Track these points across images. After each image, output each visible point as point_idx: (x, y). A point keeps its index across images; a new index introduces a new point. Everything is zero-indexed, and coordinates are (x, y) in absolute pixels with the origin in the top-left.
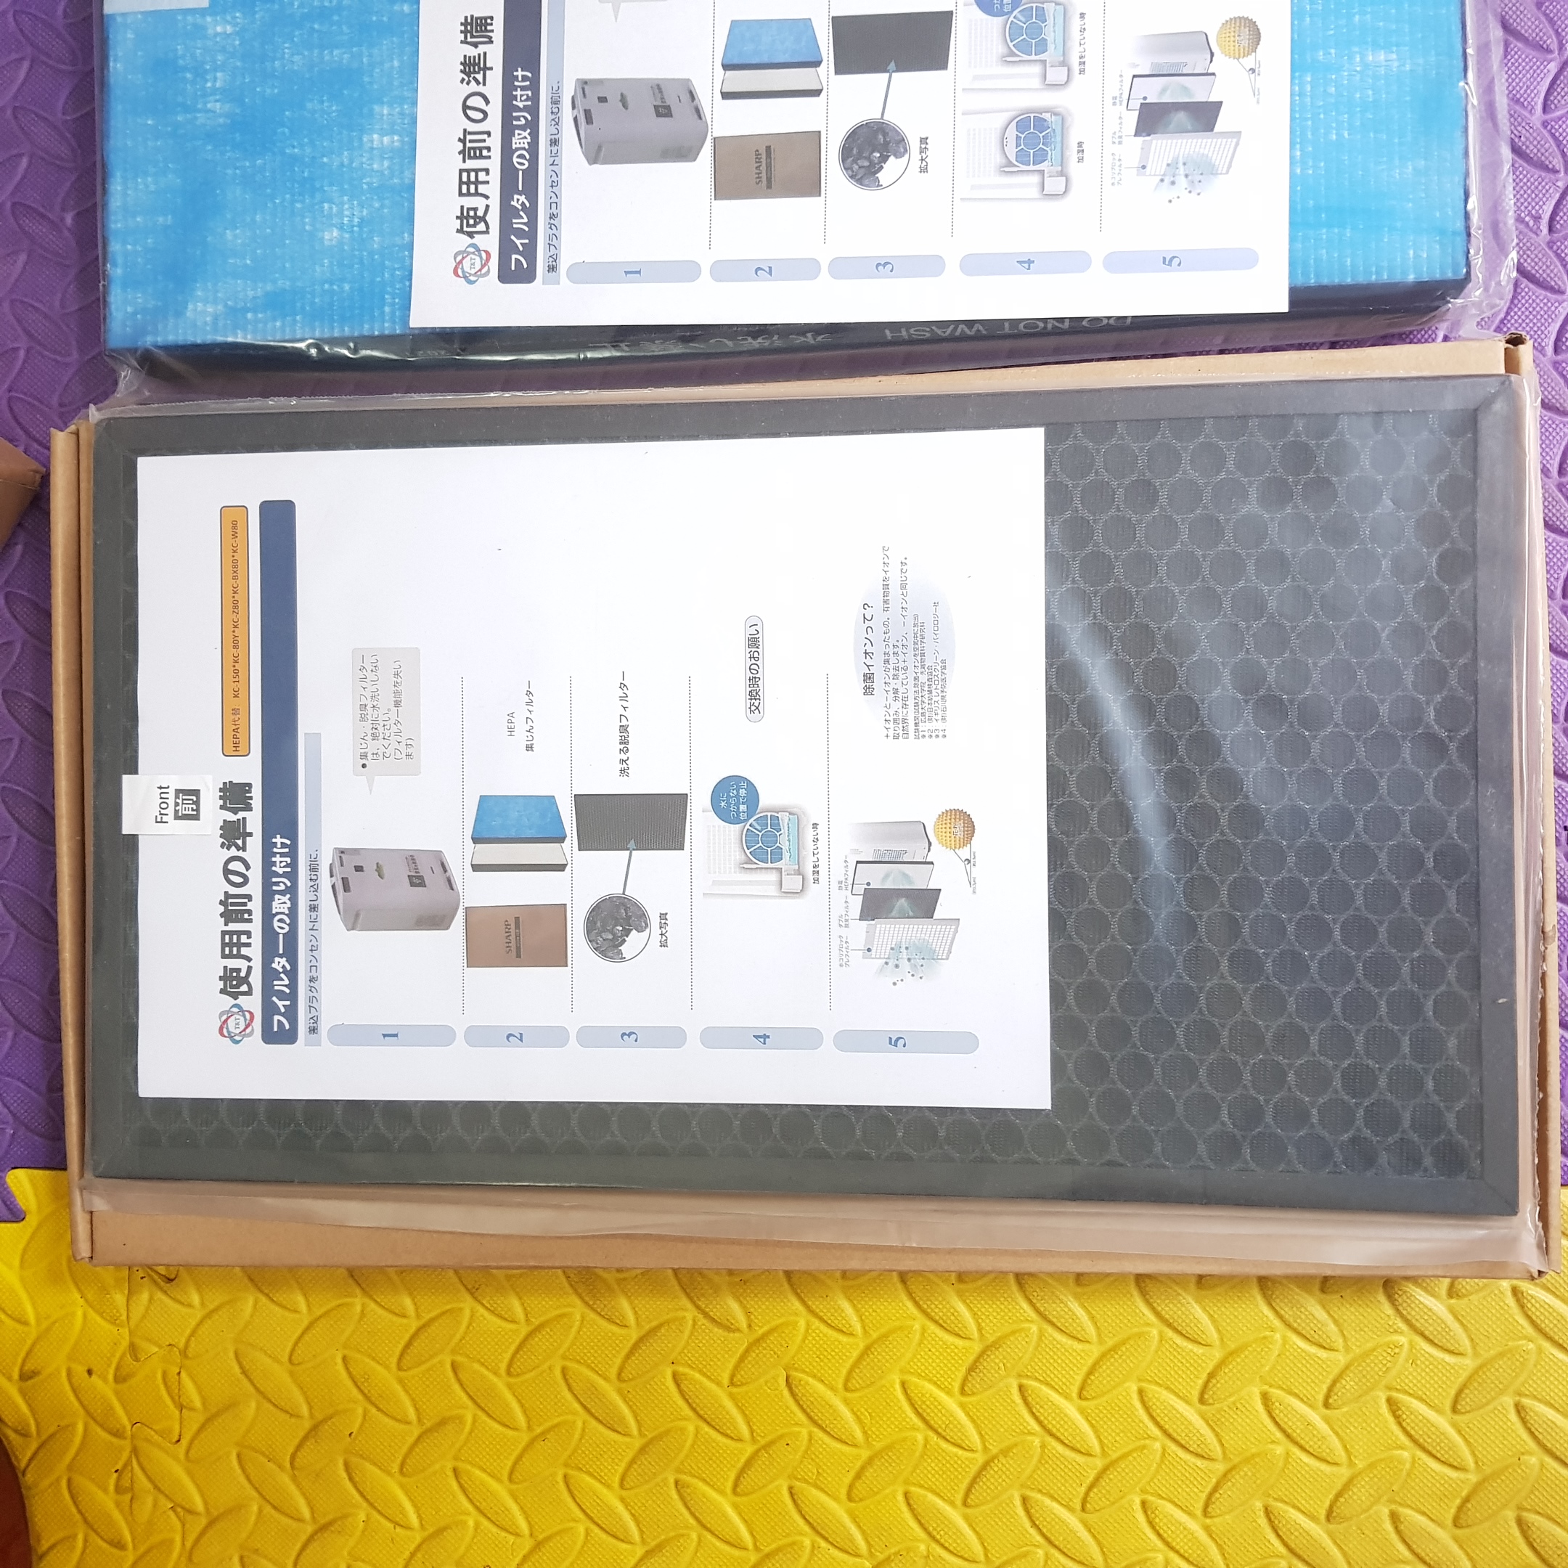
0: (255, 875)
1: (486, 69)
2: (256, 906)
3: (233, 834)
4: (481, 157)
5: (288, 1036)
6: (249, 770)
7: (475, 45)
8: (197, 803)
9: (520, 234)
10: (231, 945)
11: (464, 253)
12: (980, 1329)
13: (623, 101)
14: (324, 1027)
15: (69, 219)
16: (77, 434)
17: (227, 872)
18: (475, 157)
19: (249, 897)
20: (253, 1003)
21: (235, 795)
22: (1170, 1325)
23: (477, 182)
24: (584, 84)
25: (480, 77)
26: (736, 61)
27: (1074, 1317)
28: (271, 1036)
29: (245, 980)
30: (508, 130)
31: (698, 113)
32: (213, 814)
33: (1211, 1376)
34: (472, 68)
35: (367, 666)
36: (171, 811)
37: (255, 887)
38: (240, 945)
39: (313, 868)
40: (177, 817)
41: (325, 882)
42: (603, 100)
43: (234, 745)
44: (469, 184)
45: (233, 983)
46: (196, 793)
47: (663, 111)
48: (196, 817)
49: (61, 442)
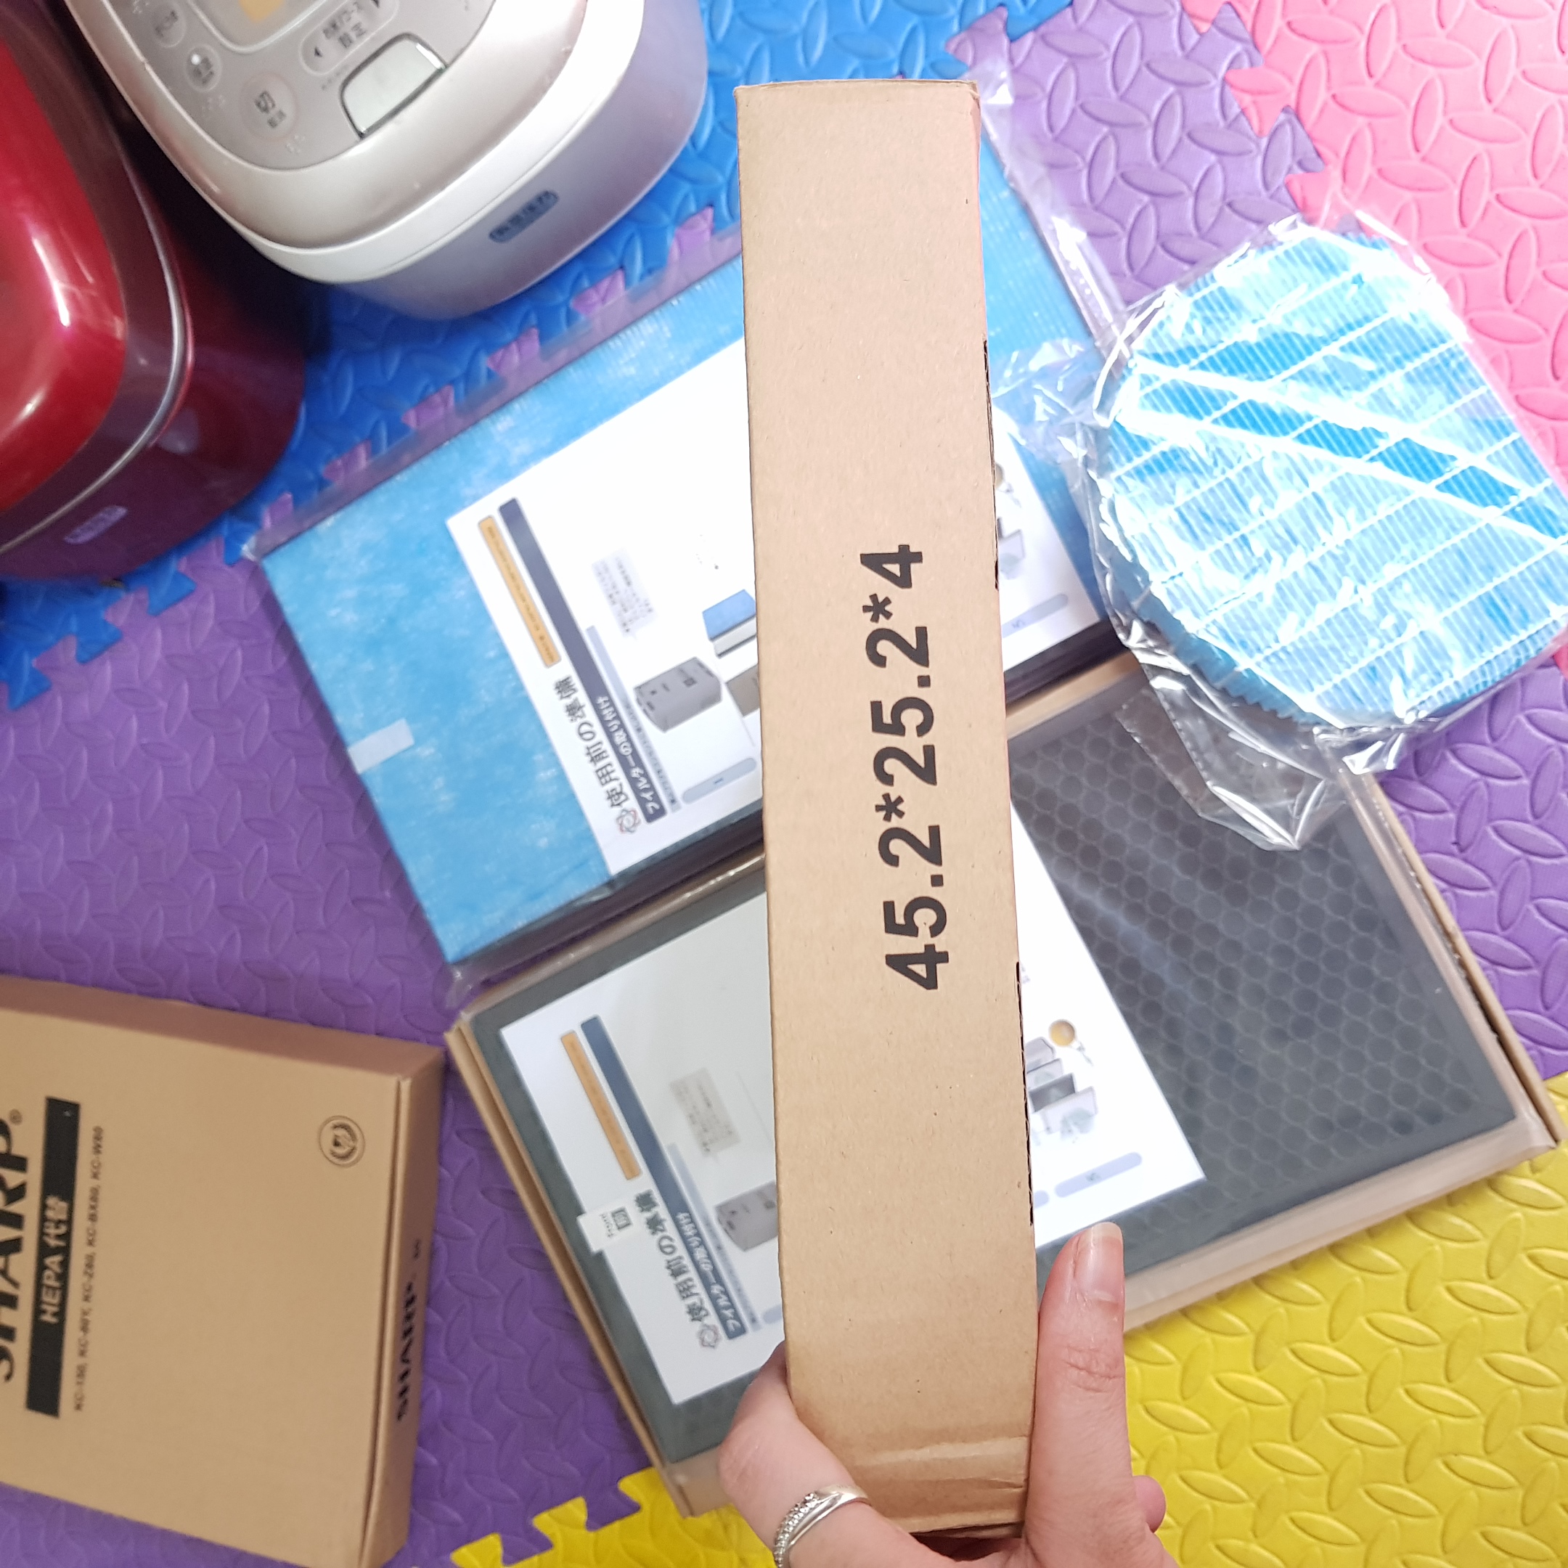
0: (678, 1243)
1: (580, 708)
2: (687, 1261)
3: (654, 1224)
4: (603, 758)
5: (741, 1331)
6: (645, 1183)
7: (568, 696)
8: (626, 1216)
9: (646, 790)
10: (685, 1291)
11: (621, 817)
12: (1248, 1325)
13: (665, 687)
14: (759, 1316)
15: (388, 894)
16: (459, 1030)
17: (661, 1248)
18: (600, 760)
19: (680, 1258)
20: (712, 1319)
21: (645, 1201)
22: (1365, 1270)
23: (608, 773)
24: (639, 689)
25: (579, 713)
26: (716, 633)
27: (1302, 1291)
28: (731, 1335)
29: (701, 1309)
30: (610, 736)
31: (709, 673)
32: (638, 1219)
33: (1408, 1290)
34: (573, 710)
35: (680, 1090)
36: (614, 1227)
37: (681, 1251)
38: (689, 1288)
39: (708, 1224)
40: (619, 1228)
41: (719, 1230)
42: (653, 692)
43: (631, 1172)
44: (604, 776)
45: (695, 1313)
46: (622, 1210)
47: (690, 682)
48: (628, 1224)
49: (451, 1038)
